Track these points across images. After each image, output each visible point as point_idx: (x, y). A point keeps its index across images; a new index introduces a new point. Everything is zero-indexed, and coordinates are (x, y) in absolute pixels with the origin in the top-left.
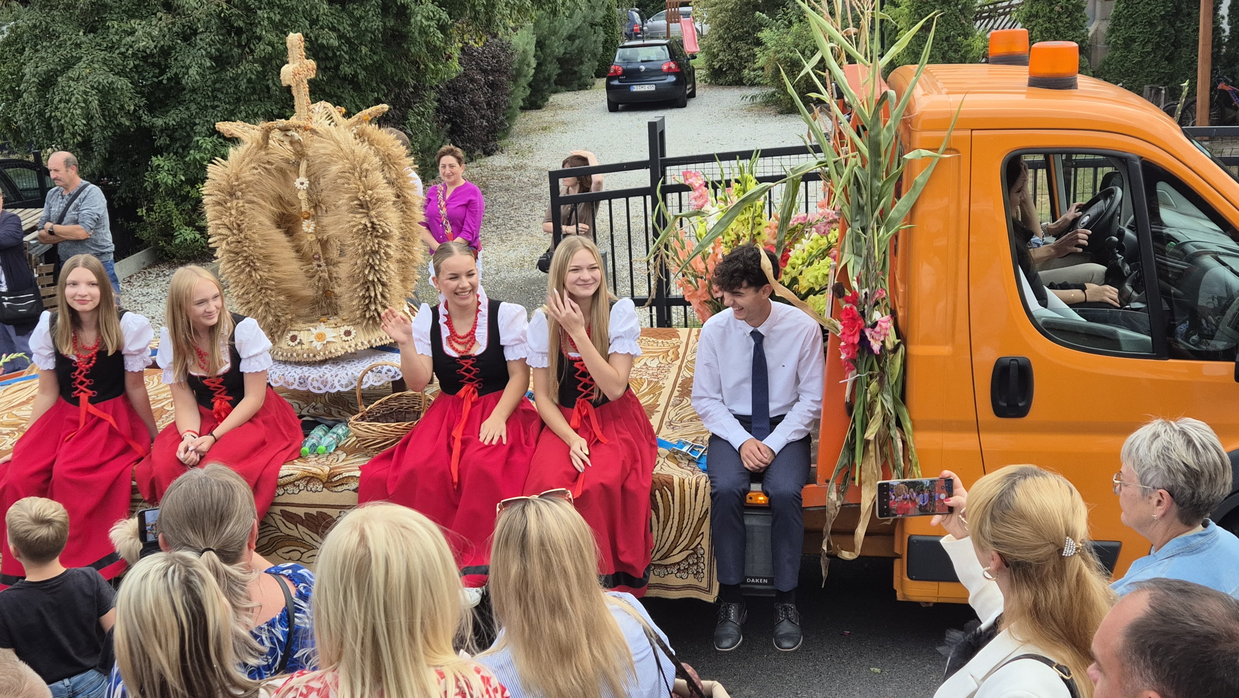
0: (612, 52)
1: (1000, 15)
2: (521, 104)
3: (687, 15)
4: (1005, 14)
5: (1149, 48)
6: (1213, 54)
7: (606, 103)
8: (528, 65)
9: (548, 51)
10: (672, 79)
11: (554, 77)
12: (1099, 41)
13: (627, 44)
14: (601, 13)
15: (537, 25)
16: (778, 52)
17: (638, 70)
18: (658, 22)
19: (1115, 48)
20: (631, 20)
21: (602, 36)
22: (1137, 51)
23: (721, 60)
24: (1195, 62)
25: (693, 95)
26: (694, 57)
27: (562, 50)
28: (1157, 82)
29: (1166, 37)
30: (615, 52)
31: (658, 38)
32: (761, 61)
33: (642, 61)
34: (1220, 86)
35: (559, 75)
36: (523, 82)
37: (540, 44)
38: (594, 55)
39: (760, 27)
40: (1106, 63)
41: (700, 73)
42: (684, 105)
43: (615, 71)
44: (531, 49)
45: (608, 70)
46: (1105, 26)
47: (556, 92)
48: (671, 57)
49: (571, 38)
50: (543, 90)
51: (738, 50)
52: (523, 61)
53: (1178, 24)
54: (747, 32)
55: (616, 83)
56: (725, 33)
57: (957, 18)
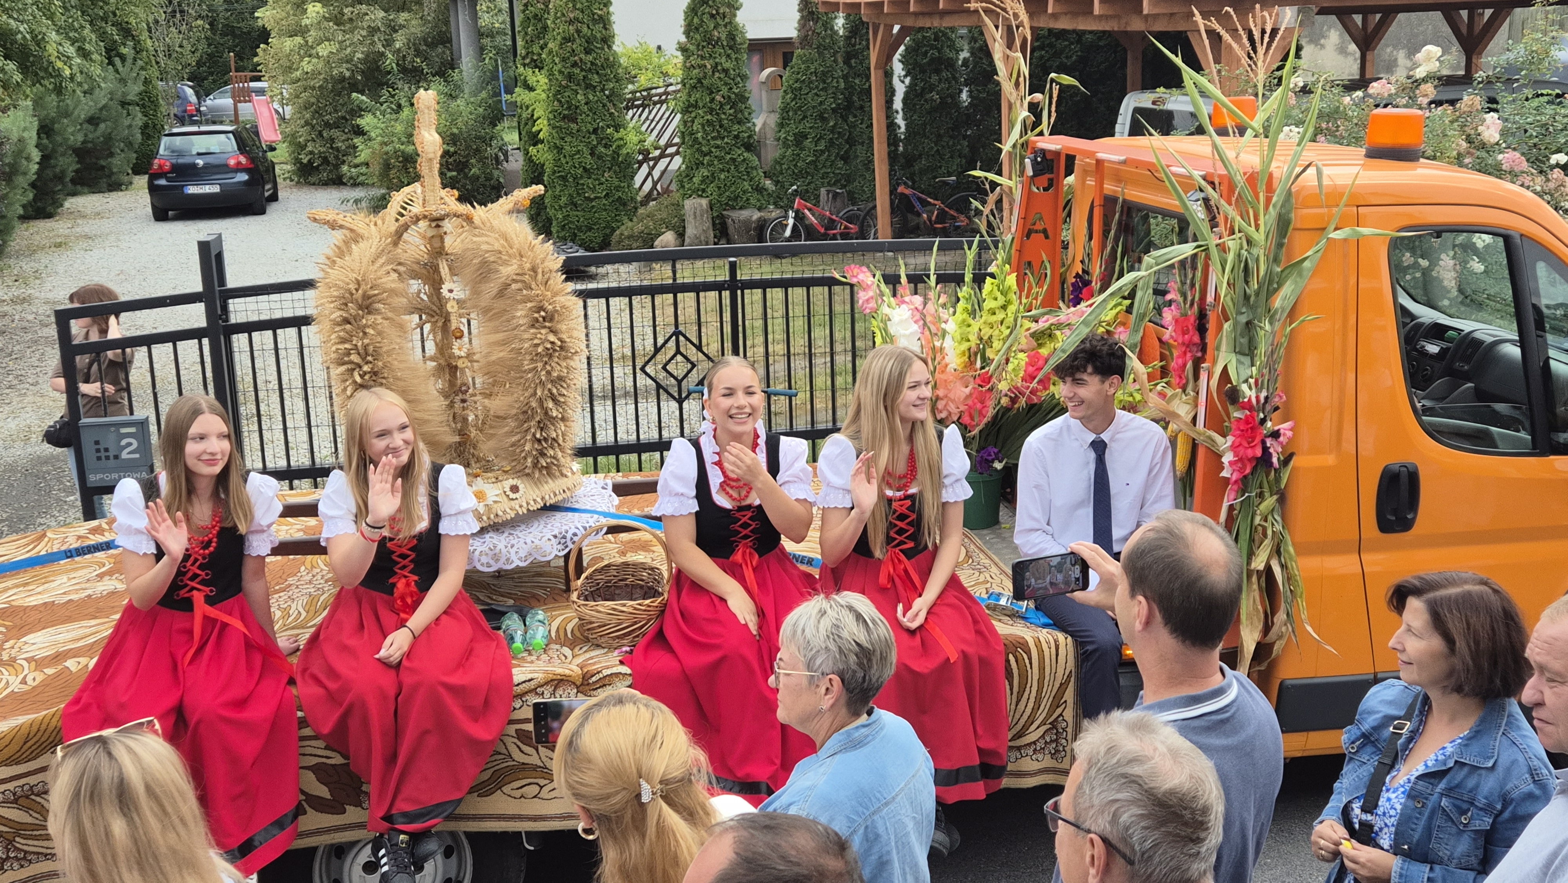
0: (155, 141)
1: (655, 103)
2: (21, 211)
3: (261, 92)
4: (661, 102)
5: (822, 146)
6: (889, 154)
7: (149, 209)
8: (28, 159)
9: (59, 139)
10: (243, 177)
11: (70, 174)
12: (768, 136)
13: (175, 130)
14: (134, 90)
15: (38, 103)
16: (386, 144)
17: (194, 166)
18: (222, 101)
19: (786, 145)
20: (180, 97)
21: (139, 119)
22: (810, 149)
23: (311, 153)
24: (871, 162)
25: (274, 198)
26: (273, 149)
27: (80, 138)
28: (835, 184)
29: (839, 133)
30: (159, 139)
31: (221, 123)
32: (364, 154)
33: (199, 154)
34: (901, 189)
35: (77, 171)
36: (22, 181)
37: (45, 130)
38: (130, 144)
39: (359, 111)
40: (777, 162)
41: (283, 168)
42: (262, 212)
43: (160, 166)
44: (32, 136)
45: (151, 164)
46: (773, 120)
47: (74, 194)
48: (239, 149)
49: (93, 121)
50: (54, 193)
51: (332, 140)
52: (20, 152)
53: (851, 119)
54: (344, 118)
55: (163, 182)
56: (313, 118)
57: (604, 106)
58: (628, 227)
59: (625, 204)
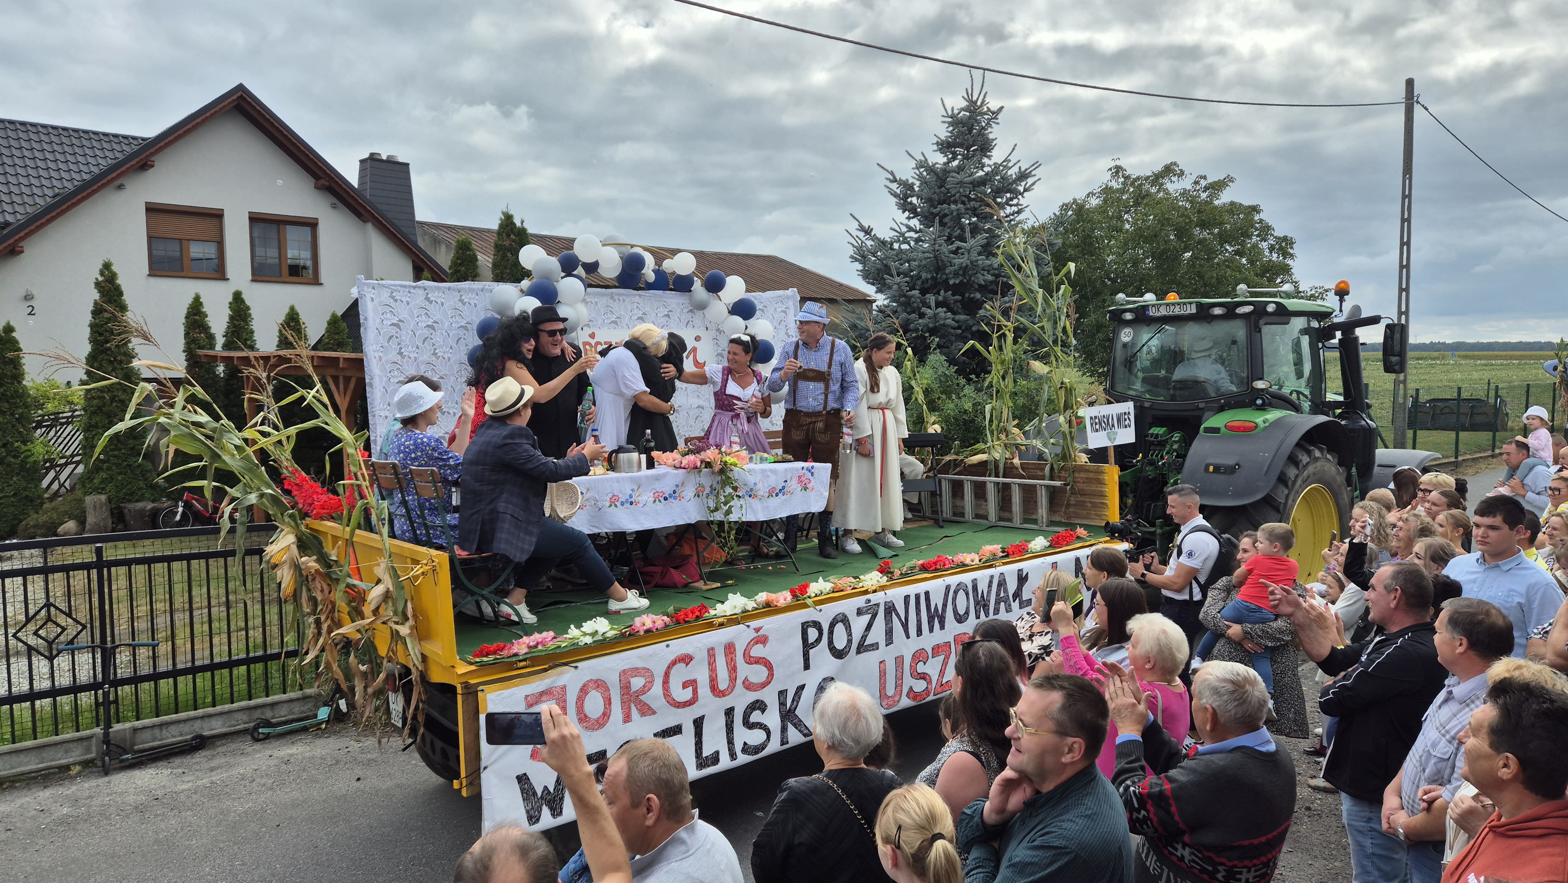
1: (62, 424)
4: (68, 423)
57: (13, 426)
58: (34, 519)
59: (32, 501)
